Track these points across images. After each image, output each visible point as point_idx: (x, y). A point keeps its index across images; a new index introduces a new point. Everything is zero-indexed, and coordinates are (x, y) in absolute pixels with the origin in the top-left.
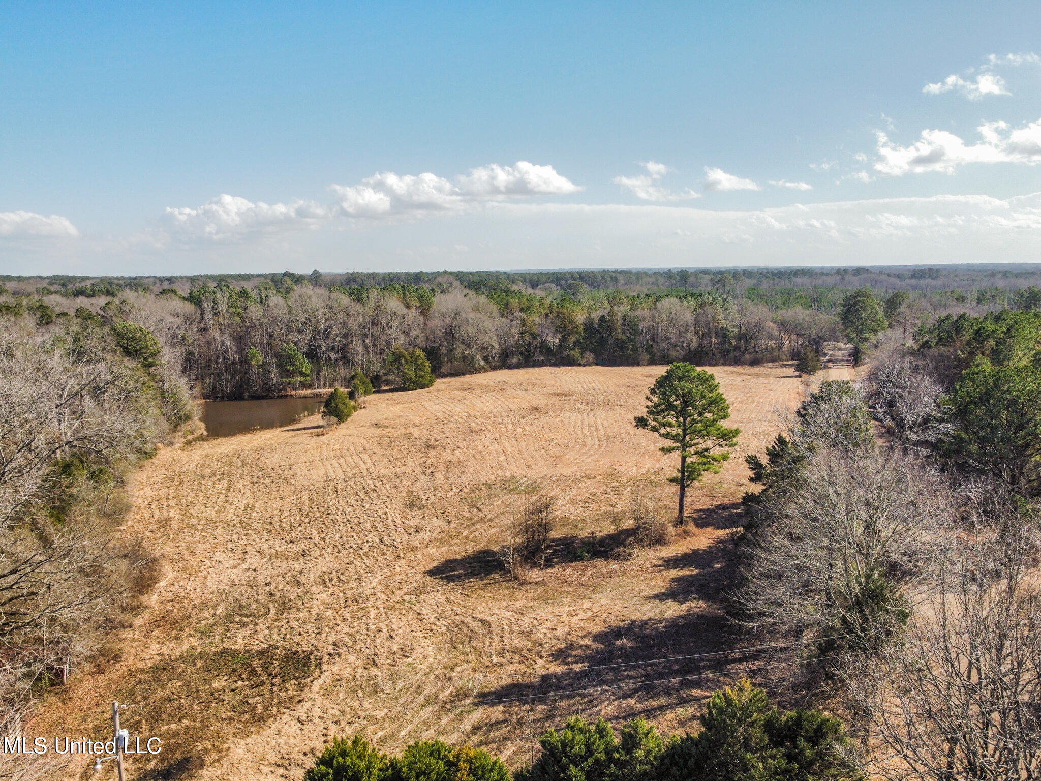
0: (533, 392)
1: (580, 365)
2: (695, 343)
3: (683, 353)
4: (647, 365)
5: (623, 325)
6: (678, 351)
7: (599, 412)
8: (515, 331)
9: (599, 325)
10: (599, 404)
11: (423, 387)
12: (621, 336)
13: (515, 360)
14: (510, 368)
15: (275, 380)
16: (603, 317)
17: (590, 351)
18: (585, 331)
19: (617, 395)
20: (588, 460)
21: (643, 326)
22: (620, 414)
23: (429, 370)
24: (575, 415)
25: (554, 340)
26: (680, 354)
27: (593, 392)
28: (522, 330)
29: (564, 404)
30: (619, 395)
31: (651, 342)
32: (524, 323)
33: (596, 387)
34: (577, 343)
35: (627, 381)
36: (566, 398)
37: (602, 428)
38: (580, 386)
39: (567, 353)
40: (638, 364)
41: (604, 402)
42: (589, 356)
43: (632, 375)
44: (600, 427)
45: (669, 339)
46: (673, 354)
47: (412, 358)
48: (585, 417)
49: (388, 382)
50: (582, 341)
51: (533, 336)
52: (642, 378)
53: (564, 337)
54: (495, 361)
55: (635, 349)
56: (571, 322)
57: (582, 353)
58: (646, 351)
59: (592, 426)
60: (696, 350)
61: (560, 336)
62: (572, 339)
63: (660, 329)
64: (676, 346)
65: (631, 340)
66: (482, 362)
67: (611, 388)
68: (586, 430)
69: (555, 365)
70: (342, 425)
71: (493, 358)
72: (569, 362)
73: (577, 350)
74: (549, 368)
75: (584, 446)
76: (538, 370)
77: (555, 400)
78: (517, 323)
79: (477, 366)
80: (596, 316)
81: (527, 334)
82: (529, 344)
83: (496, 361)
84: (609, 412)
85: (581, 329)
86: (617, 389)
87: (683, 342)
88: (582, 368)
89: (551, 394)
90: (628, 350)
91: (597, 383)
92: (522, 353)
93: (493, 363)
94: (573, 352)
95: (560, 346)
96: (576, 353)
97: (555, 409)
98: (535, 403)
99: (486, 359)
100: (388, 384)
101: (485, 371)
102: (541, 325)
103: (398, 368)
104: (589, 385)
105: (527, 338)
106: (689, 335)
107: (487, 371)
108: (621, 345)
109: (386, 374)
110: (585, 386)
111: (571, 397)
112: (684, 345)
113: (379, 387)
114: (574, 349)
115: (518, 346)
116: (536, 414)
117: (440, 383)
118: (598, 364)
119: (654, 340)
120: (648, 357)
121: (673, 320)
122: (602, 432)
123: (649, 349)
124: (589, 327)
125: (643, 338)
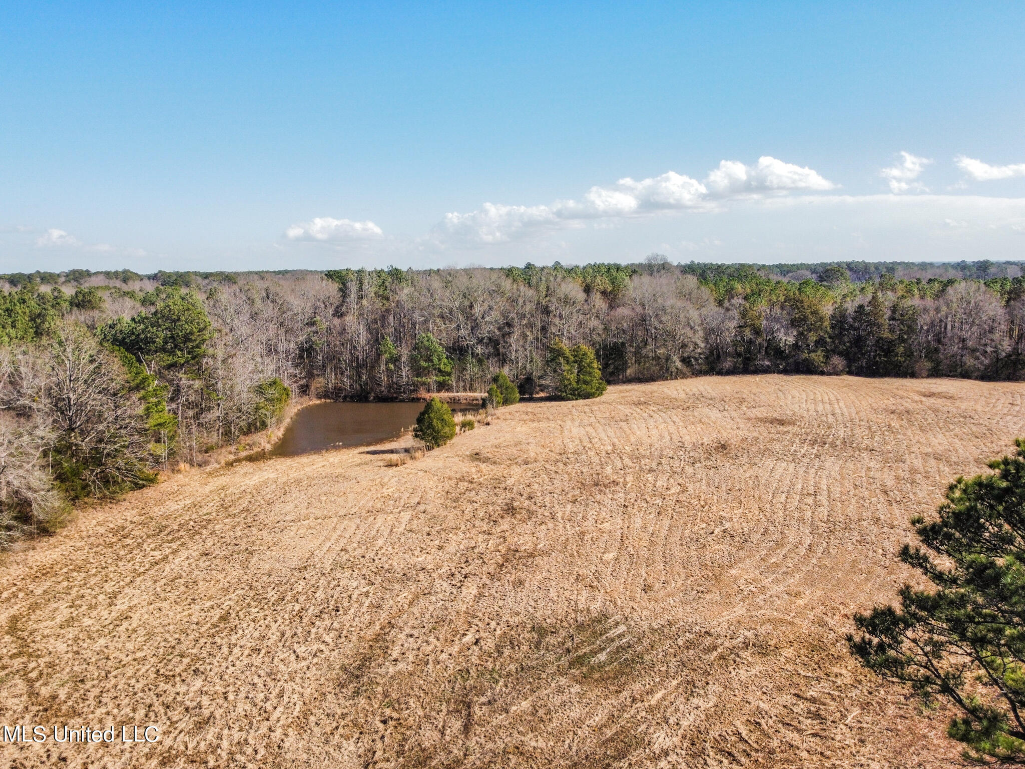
0: (734, 414)
1: (822, 373)
2: (1006, 346)
3: (987, 362)
4: (928, 377)
5: (892, 318)
6: (977, 358)
7: (829, 462)
8: (732, 325)
9: (854, 319)
10: (833, 445)
11: (587, 396)
12: (886, 334)
13: (728, 364)
14: (719, 373)
15: (405, 379)
16: (861, 307)
17: (840, 354)
18: (833, 327)
19: (870, 428)
20: (776, 589)
21: (923, 321)
22: (869, 469)
23: (598, 373)
24: (784, 464)
25: (785, 338)
26: (981, 363)
27: (831, 419)
28: (741, 323)
29: (772, 440)
30: (874, 428)
31: (934, 344)
32: (744, 314)
33: (838, 411)
34: (820, 342)
35: (890, 403)
36: (781, 428)
37: (825, 503)
38: (812, 407)
39: (805, 355)
40: (913, 375)
41: (844, 442)
42: (837, 361)
43: (901, 393)
44: (823, 499)
45: (964, 340)
46: (969, 361)
47: (575, 356)
48: (801, 471)
49: (543, 388)
50: (828, 340)
51: (757, 332)
52: (917, 398)
53: (801, 334)
54: (699, 364)
55: (909, 354)
56: (815, 313)
57: (827, 357)
58: (926, 356)
59: (809, 495)
60: (1009, 356)
61: (795, 333)
62: (812, 337)
63: (949, 327)
64: (974, 351)
65: (904, 341)
66: (679, 364)
67: (862, 414)
68: (795, 502)
69: (786, 372)
70: (436, 451)
71: (696, 360)
72: (806, 369)
73: (819, 353)
74: (776, 375)
75: (779, 544)
76: (758, 378)
77: (762, 431)
78: (735, 313)
79: (674, 370)
80: (850, 307)
81: (748, 329)
82: (750, 342)
83: (702, 365)
84: (850, 465)
85: (827, 323)
86: (873, 417)
87: (986, 345)
88: (825, 378)
89: (760, 420)
90: (897, 355)
91: (842, 404)
92: (739, 355)
93: (697, 367)
94: (813, 355)
95: (796, 346)
96: (817, 357)
97: (754, 449)
98: (724, 436)
99: (685, 361)
100: (542, 391)
101: (684, 376)
102: (771, 318)
103: (555, 371)
104: (827, 406)
105: (748, 334)
106: (997, 336)
107: (687, 377)
108: (887, 347)
109: (540, 378)
110: (820, 408)
111: (790, 428)
112: (989, 349)
113: (531, 394)
114: (814, 351)
115: (735, 344)
116: (718, 459)
117: (613, 392)
118: (850, 373)
119: (939, 341)
120: (928, 365)
121: (972, 313)
122: (824, 511)
123: (932, 353)
124: (840, 321)
125: (922, 338)
